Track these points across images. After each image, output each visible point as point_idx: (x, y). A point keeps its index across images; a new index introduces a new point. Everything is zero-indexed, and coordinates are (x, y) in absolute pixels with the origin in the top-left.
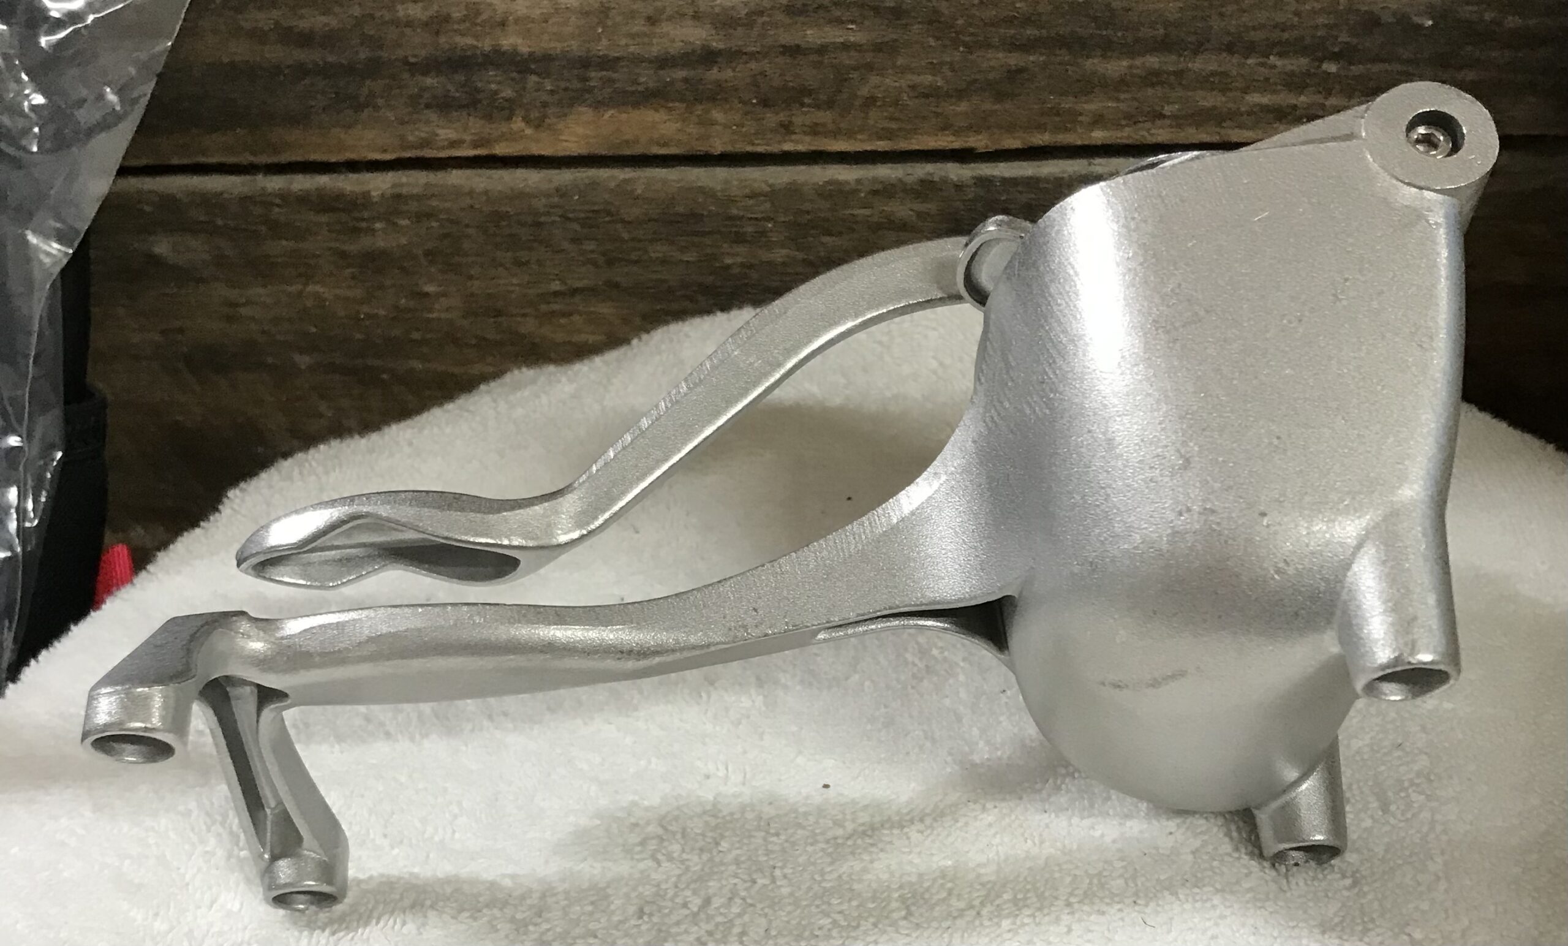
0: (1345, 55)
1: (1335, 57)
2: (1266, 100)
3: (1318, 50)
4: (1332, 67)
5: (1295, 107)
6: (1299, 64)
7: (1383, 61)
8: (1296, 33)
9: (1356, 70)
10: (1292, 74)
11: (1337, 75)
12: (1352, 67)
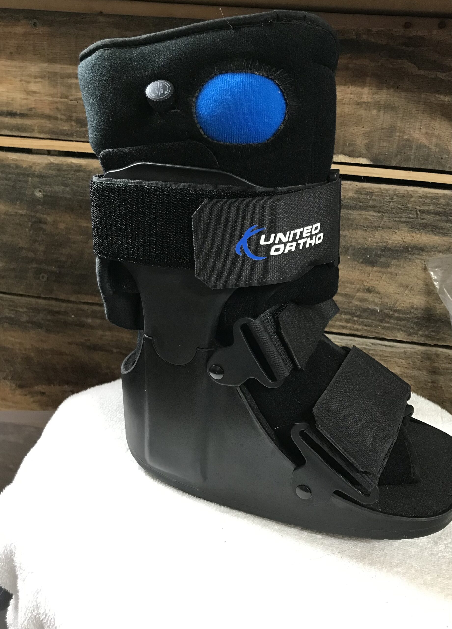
0: (359, 317)
1: (356, 317)
2: (341, 324)
3: (353, 314)
4: (355, 319)
5: (347, 326)
6: (348, 317)
7: (367, 319)
8: (348, 310)
9: (361, 320)
10: (347, 319)
11: (357, 321)
12: (360, 320)
